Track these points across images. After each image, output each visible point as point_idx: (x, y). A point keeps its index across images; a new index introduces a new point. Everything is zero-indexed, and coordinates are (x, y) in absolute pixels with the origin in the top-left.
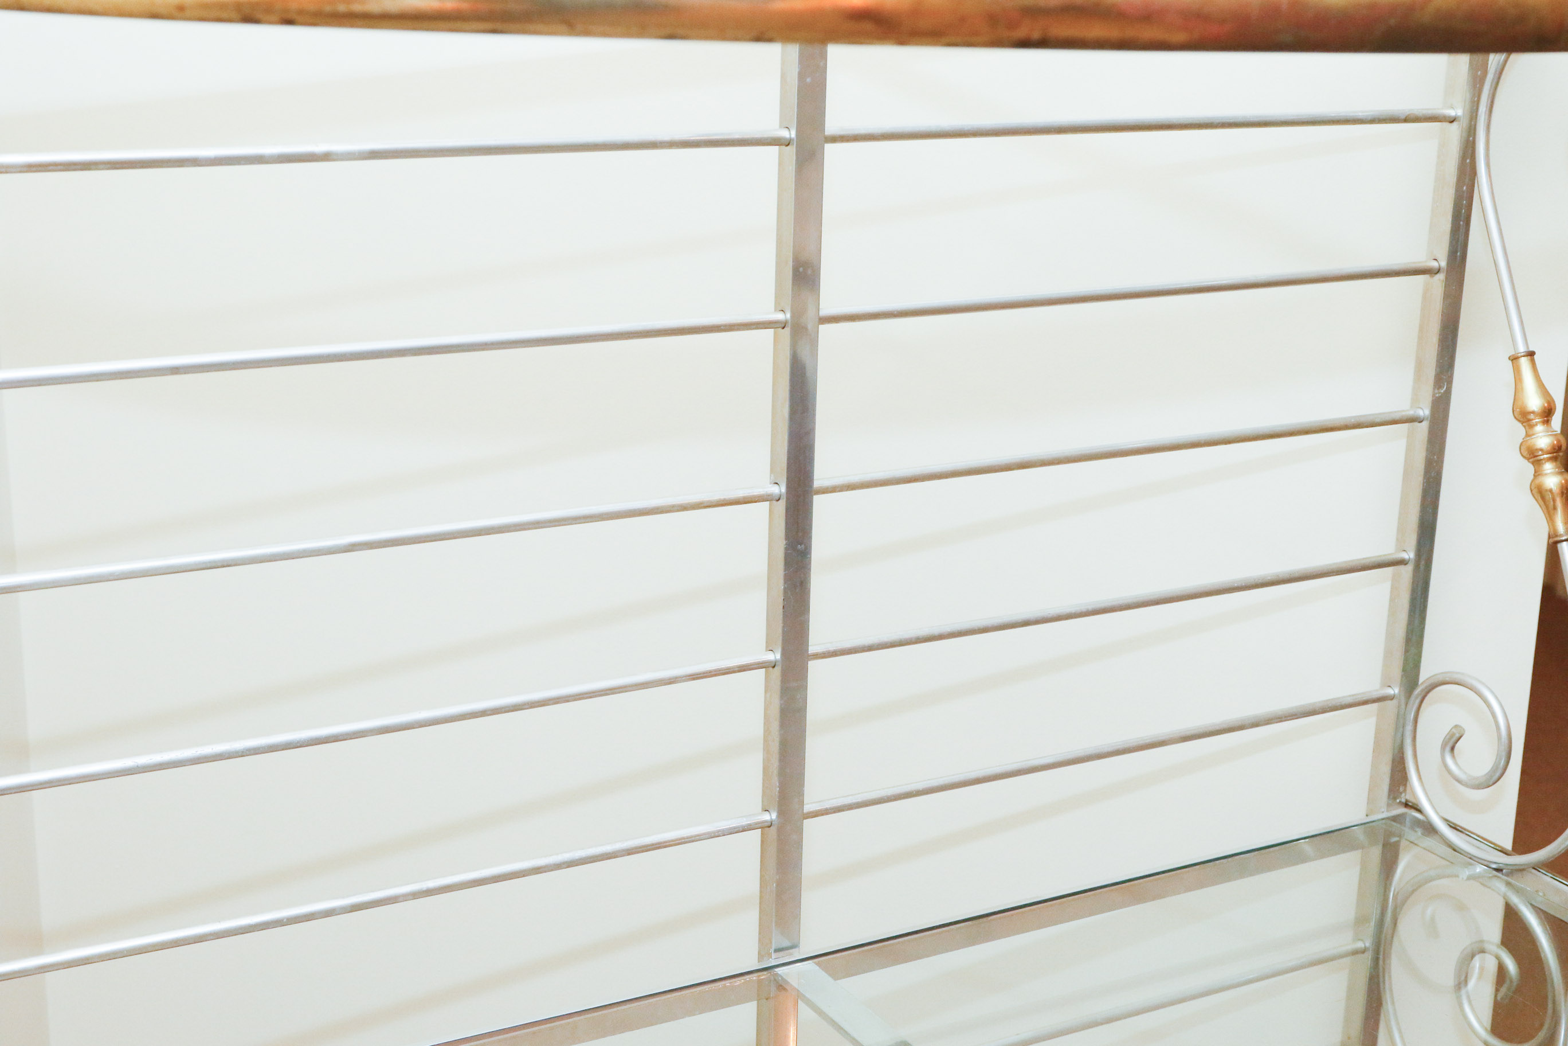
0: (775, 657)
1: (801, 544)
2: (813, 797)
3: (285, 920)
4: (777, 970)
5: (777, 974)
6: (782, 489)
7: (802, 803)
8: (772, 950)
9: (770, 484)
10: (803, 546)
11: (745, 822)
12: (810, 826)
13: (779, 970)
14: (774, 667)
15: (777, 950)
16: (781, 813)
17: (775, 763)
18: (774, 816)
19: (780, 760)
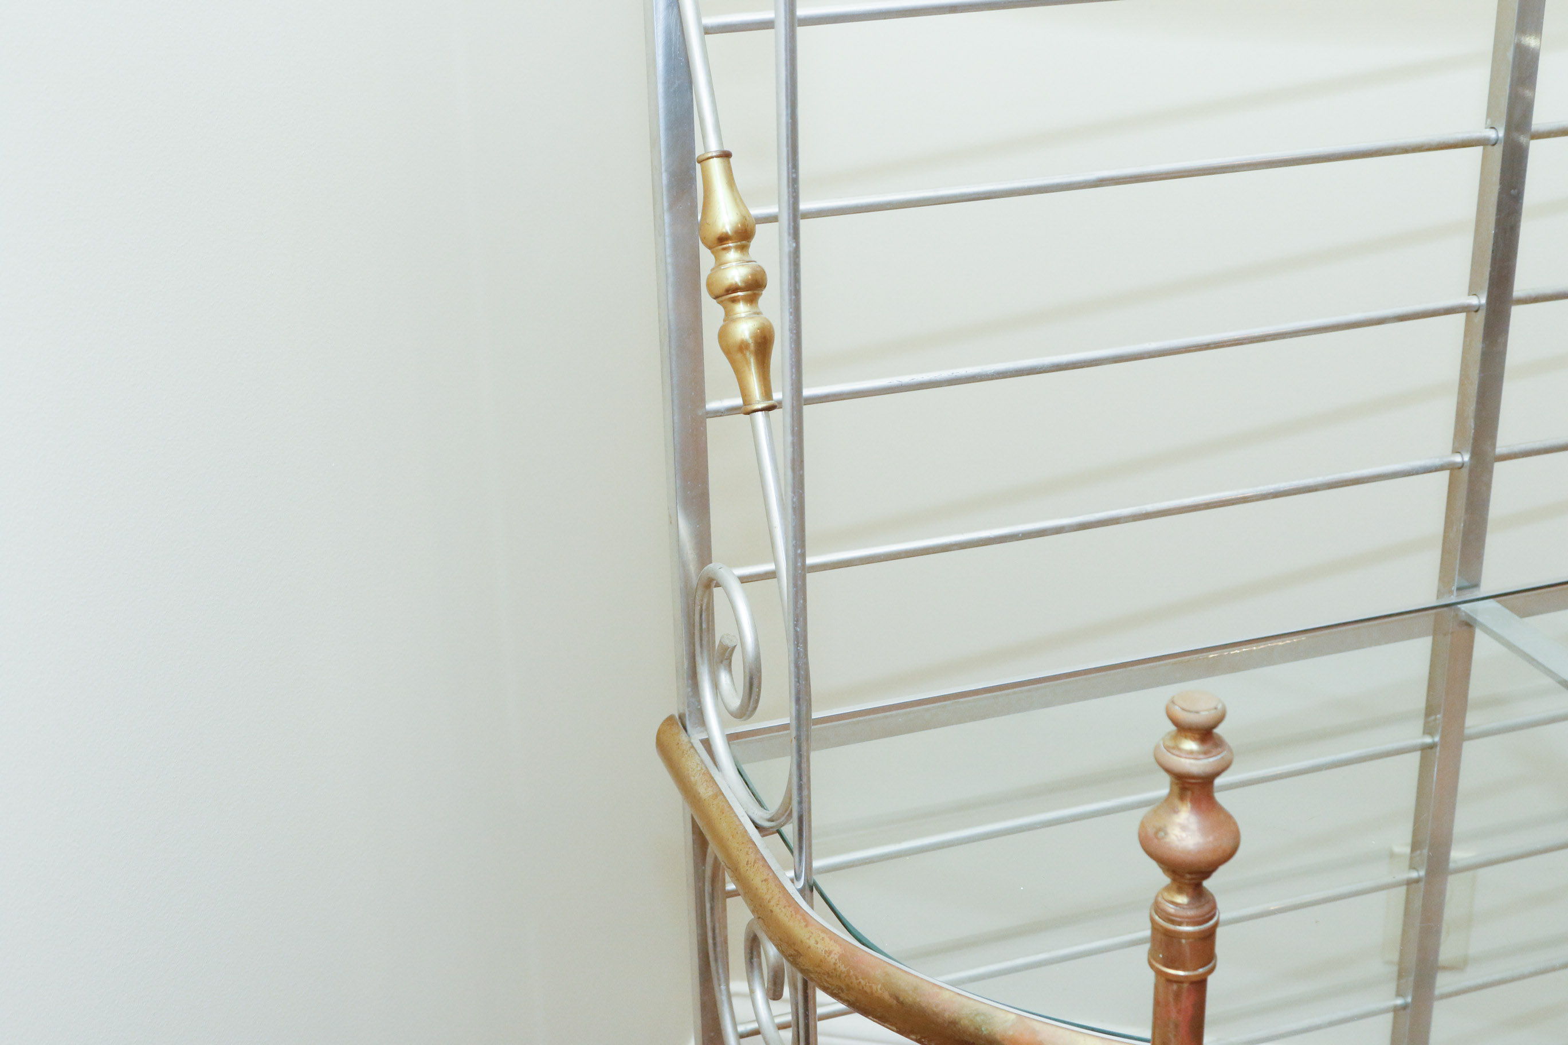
0: (1480, 301)
1: (1514, 189)
2: (1506, 439)
3: (1020, 535)
4: (1459, 606)
5: (1459, 609)
6: (1499, 133)
7: (1494, 446)
8: (1454, 588)
9: (1486, 128)
10: (1516, 191)
11: (1437, 462)
12: (1500, 469)
13: (1463, 607)
14: (1477, 311)
15: (1459, 589)
16: (1474, 455)
17: (1471, 408)
18: (1467, 458)
19: (1478, 403)
